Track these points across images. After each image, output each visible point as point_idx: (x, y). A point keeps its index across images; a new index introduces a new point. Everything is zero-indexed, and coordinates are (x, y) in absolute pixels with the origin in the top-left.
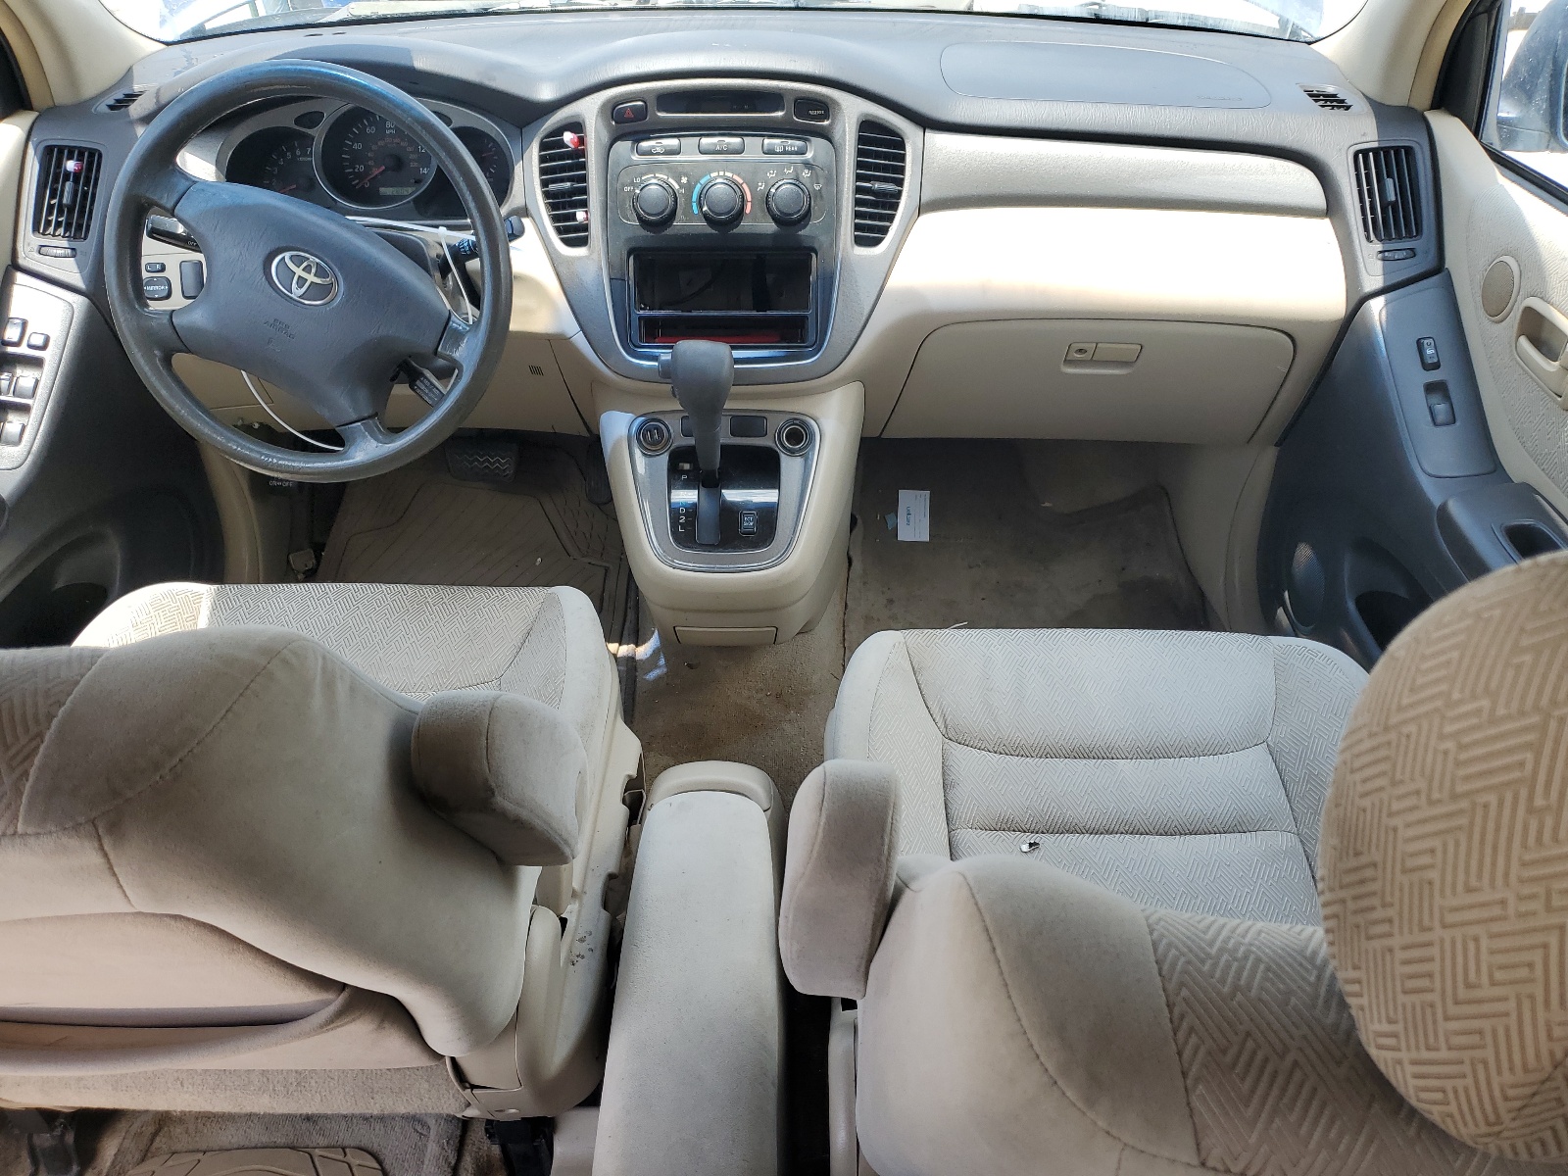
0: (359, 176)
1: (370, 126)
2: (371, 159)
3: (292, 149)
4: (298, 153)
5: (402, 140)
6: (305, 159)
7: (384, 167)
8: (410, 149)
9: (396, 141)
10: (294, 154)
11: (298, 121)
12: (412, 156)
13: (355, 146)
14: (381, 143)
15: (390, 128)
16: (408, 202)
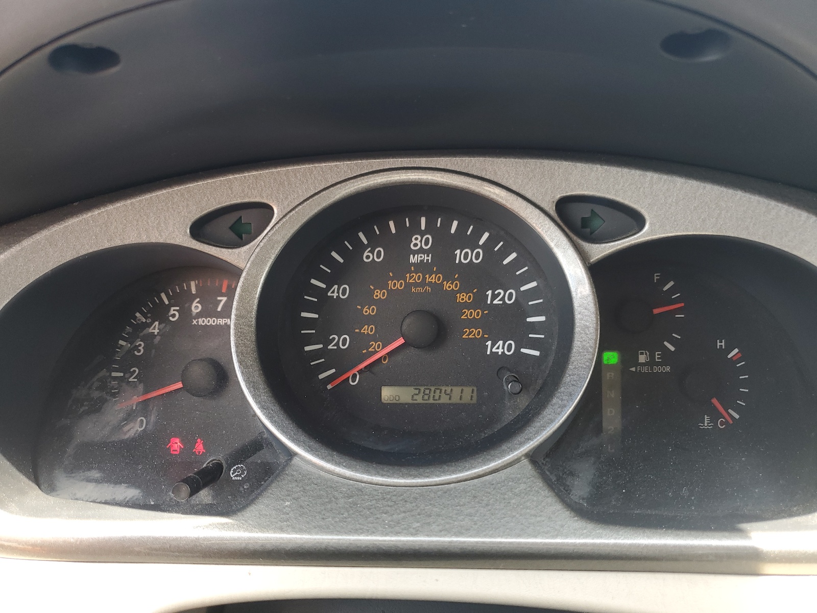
0: (341, 361)
1: (373, 244)
2: (369, 320)
3: (183, 300)
4: (196, 307)
5: (446, 279)
6: (212, 321)
7: (401, 341)
8: (463, 298)
9: (432, 279)
10: (185, 313)
11: (199, 229)
12: (467, 314)
13: (335, 292)
14: (396, 285)
15: (421, 251)
16: (517, 461)
